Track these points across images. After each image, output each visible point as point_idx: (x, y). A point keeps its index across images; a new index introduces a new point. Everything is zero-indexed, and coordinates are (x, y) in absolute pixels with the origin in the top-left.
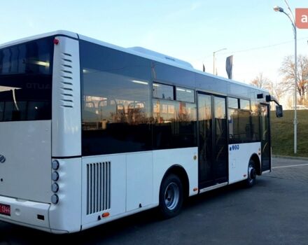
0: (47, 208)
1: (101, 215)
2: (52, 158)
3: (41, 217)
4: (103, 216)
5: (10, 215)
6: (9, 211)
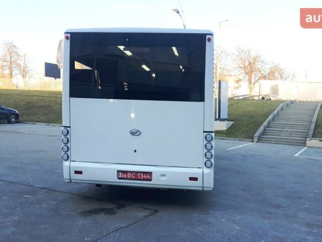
2: (204, 132)
5: (151, 180)
6: (149, 177)
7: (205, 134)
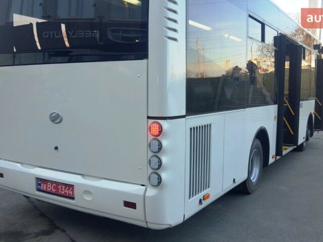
0: (142, 193)
1: (202, 198)
2: (149, 118)
3: (130, 205)
4: (204, 199)
5: (73, 198)
6: (71, 192)
7: (151, 121)
